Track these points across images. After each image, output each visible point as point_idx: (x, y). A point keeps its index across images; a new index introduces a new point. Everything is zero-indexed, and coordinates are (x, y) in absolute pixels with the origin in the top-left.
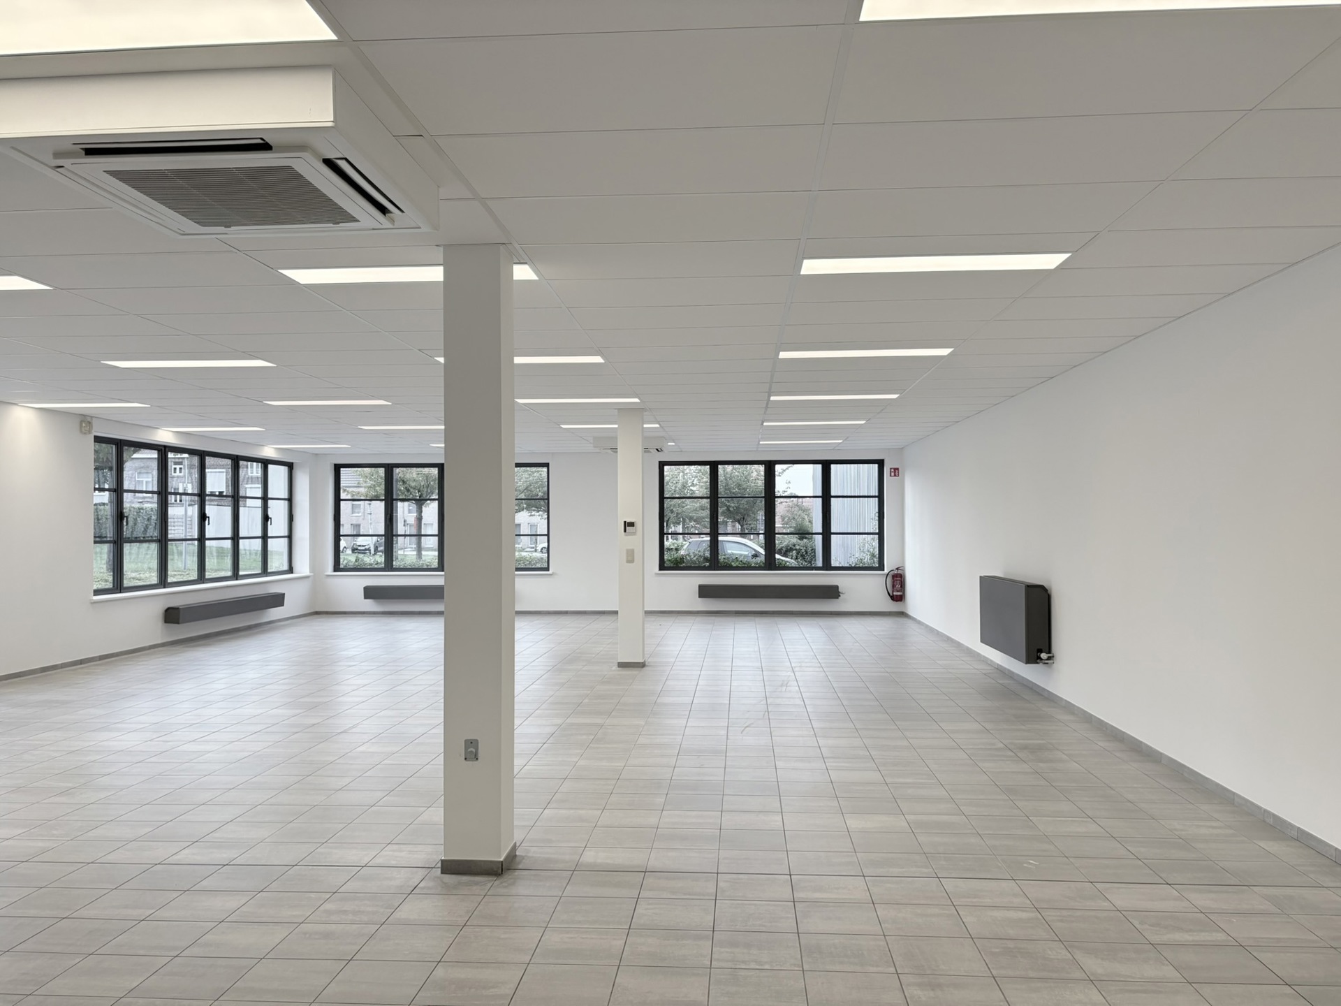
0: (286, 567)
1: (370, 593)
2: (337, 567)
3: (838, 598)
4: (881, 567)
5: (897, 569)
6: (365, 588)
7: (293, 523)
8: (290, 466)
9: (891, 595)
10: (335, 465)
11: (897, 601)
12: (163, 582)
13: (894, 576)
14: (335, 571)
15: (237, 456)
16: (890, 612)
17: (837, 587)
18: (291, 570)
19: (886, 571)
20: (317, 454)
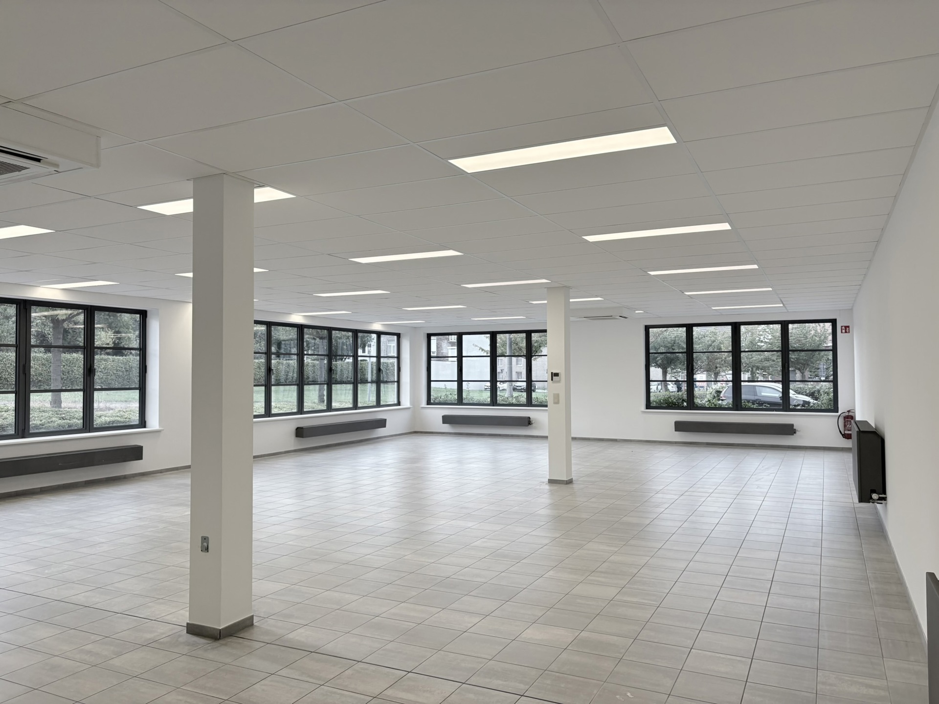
0: (396, 402)
1: (446, 419)
2: (429, 402)
3: (793, 435)
4: (836, 410)
5: (849, 411)
6: (443, 416)
7: (400, 373)
8: (398, 335)
9: (843, 433)
10: (428, 334)
11: (848, 439)
12: (301, 410)
13: (846, 418)
14: (428, 404)
15: (356, 330)
16: (842, 448)
17: (792, 425)
18: (399, 404)
19: (839, 414)
20: (415, 327)
